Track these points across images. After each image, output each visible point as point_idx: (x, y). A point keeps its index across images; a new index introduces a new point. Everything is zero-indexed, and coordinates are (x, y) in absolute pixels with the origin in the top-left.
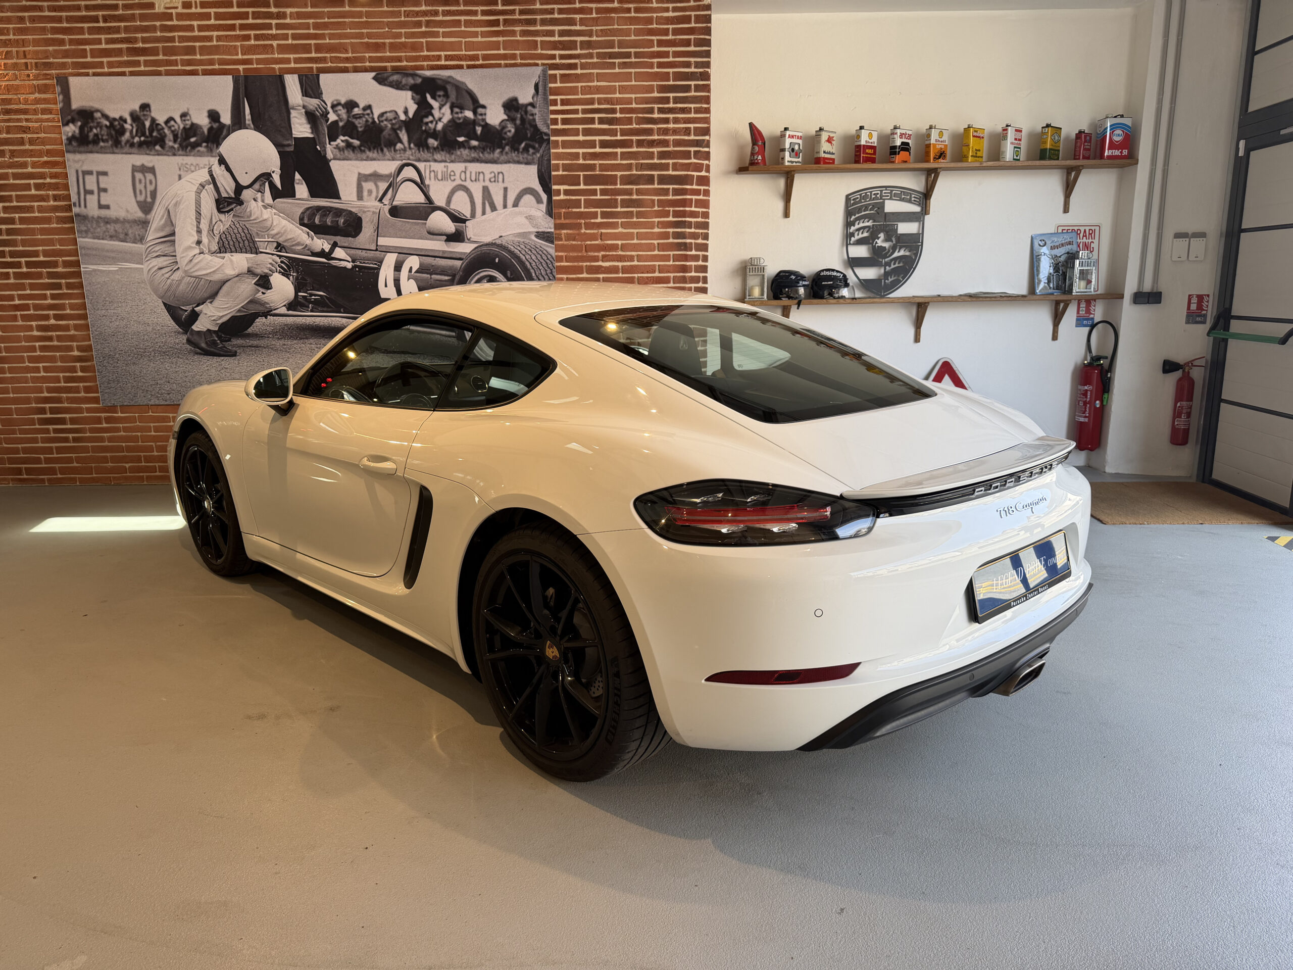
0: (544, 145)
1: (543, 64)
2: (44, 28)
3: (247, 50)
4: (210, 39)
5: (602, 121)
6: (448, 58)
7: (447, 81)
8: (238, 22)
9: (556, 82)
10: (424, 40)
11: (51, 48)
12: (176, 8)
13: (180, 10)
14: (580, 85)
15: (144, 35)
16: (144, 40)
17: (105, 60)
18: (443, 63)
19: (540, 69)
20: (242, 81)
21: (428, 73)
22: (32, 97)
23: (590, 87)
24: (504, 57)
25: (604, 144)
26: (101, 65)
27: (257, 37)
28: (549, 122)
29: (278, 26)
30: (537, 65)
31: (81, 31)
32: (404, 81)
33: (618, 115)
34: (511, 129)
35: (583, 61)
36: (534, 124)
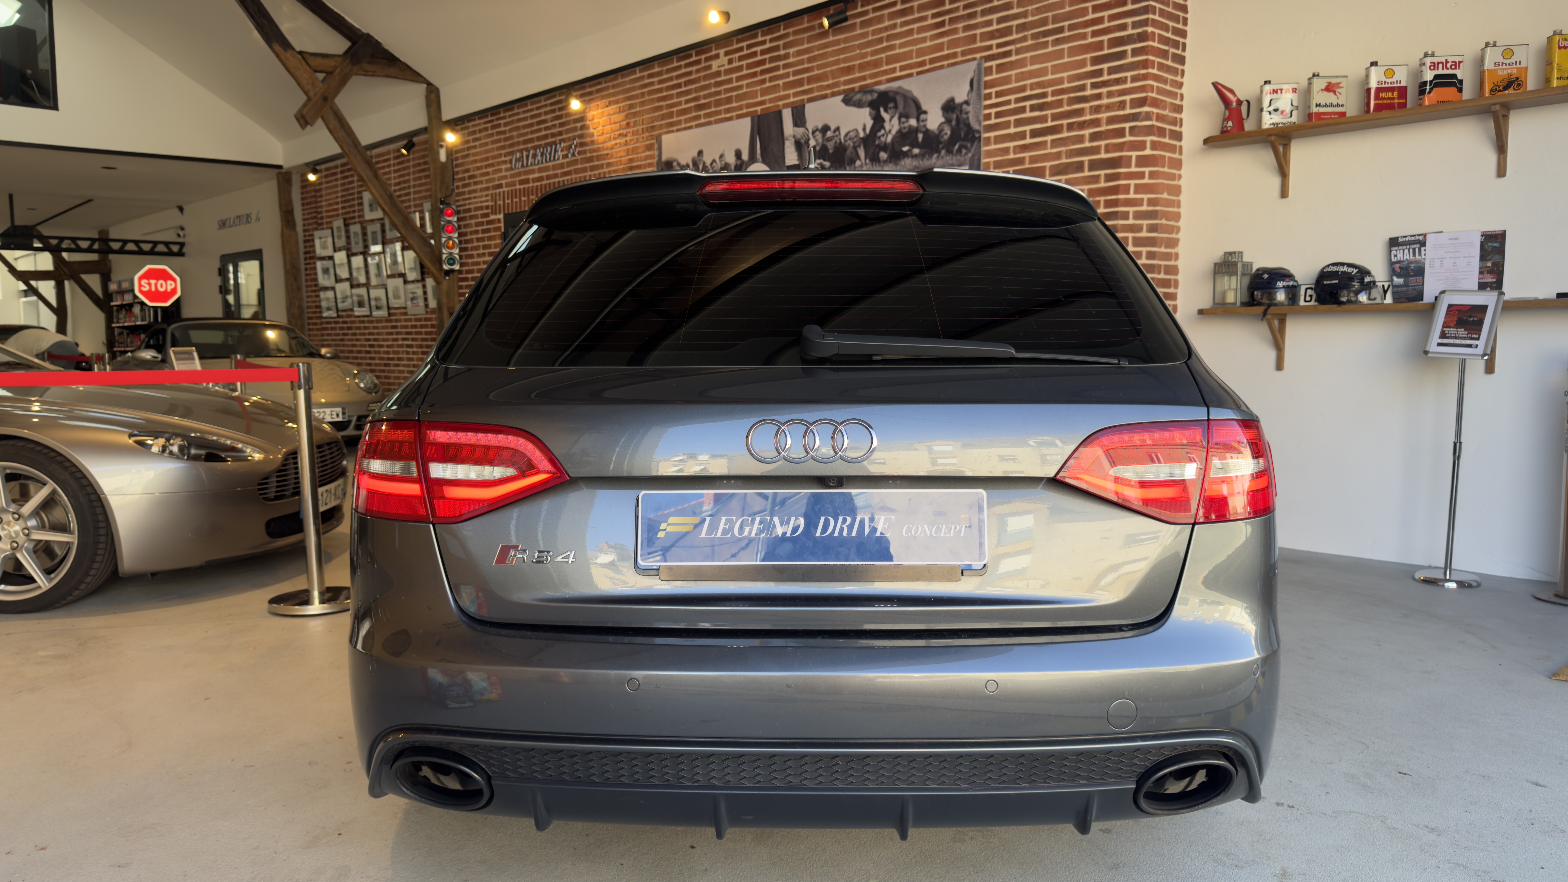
0: (976, 143)
1: (981, 58)
2: (653, 99)
3: (764, 92)
4: (740, 87)
5: (1033, 108)
6: (902, 68)
7: (897, 92)
8: (759, 69)
9: (991, 74)
10: (883, 55)
11: (656, 114)
12: (723, 65)
13: (727, 67)
14: (1013, 72)
15: (706, 92)
16: (705, 97)
17: (683, 118)
18: (898, 74)
19: (975, 63)
20: (756, 119)
21: (882, 87)
22: (644, 155)
23: (1022, 73)
24: (947, 57)
25: (1035, 134)
26: (679, 122)
27: (771, 79)
28: (981, 118)
29: (786, 66)
30: (974, 59)
31: (671, 97)
32: (864, 99)
33: (1050, 99)
34: (948, 131)
35: (1018, 46)
36: (967, 122)
